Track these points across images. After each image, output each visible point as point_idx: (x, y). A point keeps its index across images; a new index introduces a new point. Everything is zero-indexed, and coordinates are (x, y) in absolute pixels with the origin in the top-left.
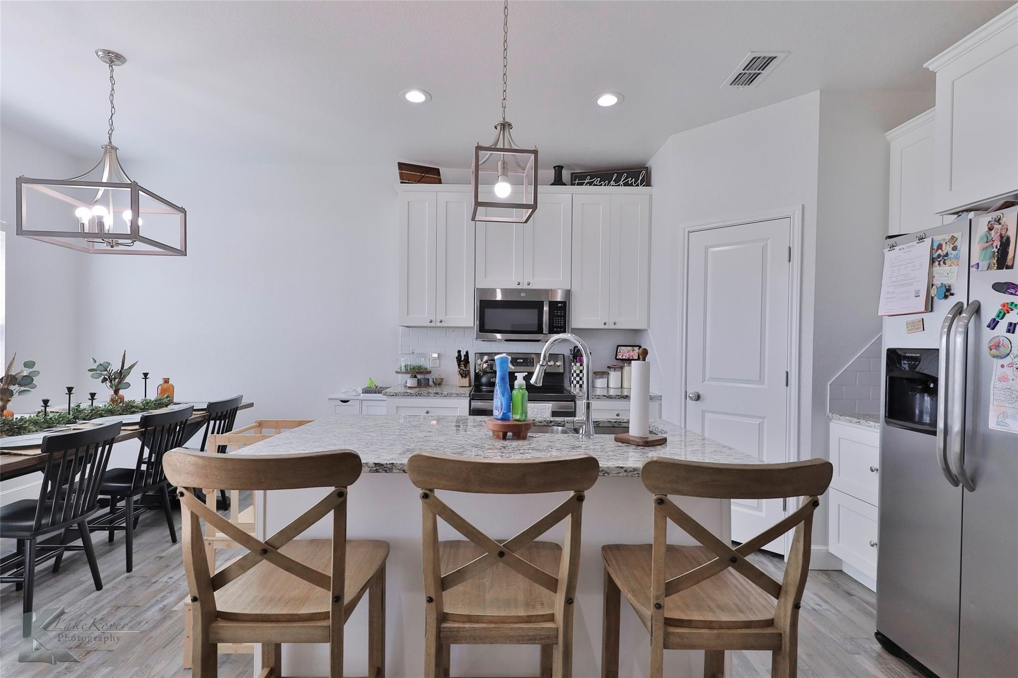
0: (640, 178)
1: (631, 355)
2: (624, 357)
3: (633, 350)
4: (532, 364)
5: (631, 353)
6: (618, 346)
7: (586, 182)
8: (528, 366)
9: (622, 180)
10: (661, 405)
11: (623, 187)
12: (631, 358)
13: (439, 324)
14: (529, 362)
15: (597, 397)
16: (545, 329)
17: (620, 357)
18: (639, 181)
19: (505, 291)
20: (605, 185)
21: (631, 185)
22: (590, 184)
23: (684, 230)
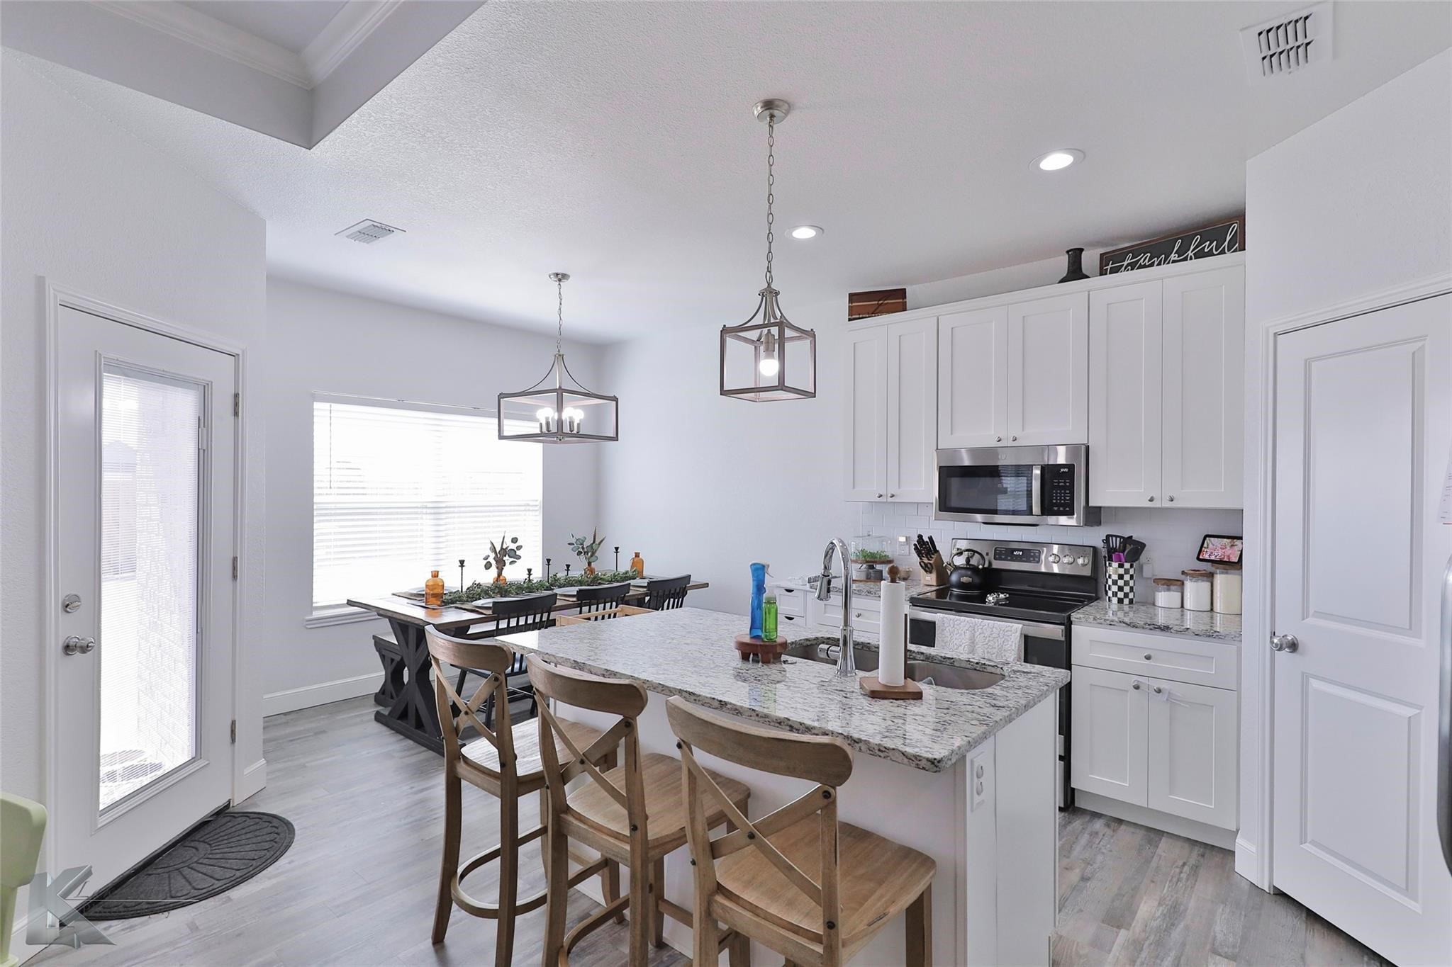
0: (1228, 239)
1: (1227, 554)
2: (1213, 558)
3: (1232, 546)
4: (1037, 559)
5: (1228, 551)
6: (1207, 536)
7: (1125, 263)
8: (1030, 562)
9: (1192, 248)
10: (1240, 650)
11: (1194, 261)
12: (1226, 559)
13: (890, 500)
14: (1032, 556)
15: (1108, 622)
16: (1036, 508)
17: (1207, 557)
18: (1226, 243)
19: (973, 452)
20: (1159, 264)
21: (1210, 254)
22: (1133, 266)
23: (1267, 332)
